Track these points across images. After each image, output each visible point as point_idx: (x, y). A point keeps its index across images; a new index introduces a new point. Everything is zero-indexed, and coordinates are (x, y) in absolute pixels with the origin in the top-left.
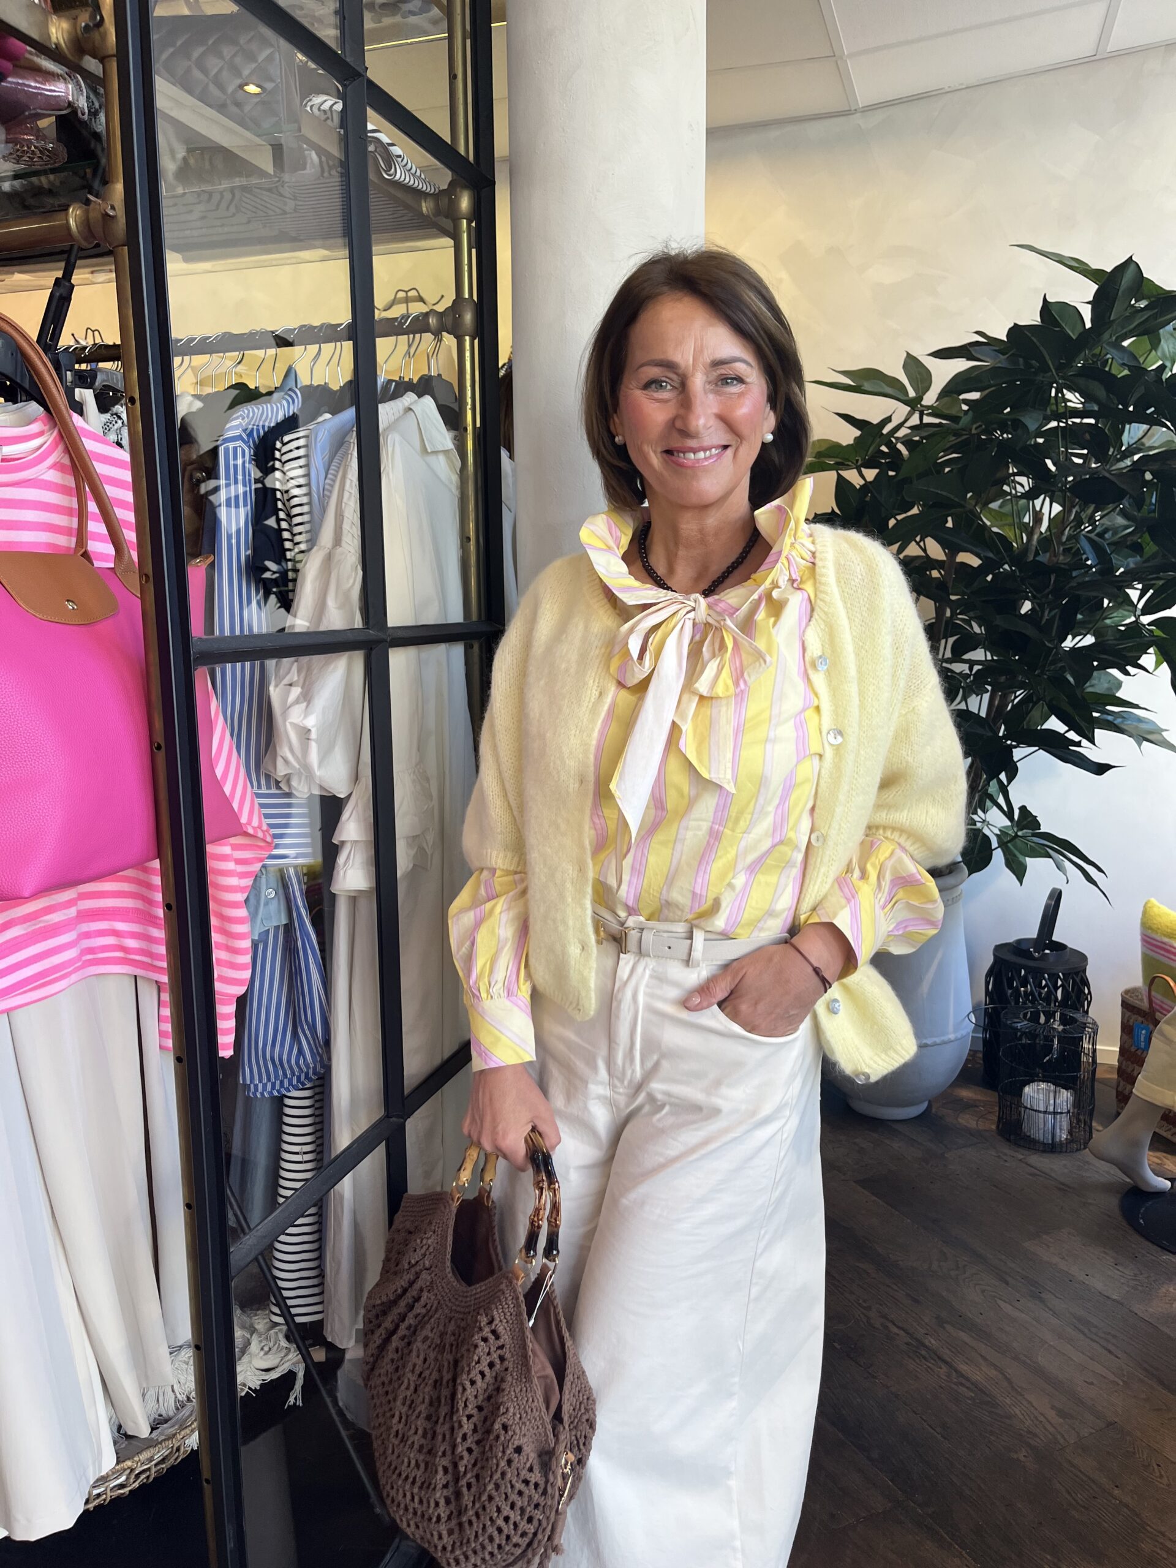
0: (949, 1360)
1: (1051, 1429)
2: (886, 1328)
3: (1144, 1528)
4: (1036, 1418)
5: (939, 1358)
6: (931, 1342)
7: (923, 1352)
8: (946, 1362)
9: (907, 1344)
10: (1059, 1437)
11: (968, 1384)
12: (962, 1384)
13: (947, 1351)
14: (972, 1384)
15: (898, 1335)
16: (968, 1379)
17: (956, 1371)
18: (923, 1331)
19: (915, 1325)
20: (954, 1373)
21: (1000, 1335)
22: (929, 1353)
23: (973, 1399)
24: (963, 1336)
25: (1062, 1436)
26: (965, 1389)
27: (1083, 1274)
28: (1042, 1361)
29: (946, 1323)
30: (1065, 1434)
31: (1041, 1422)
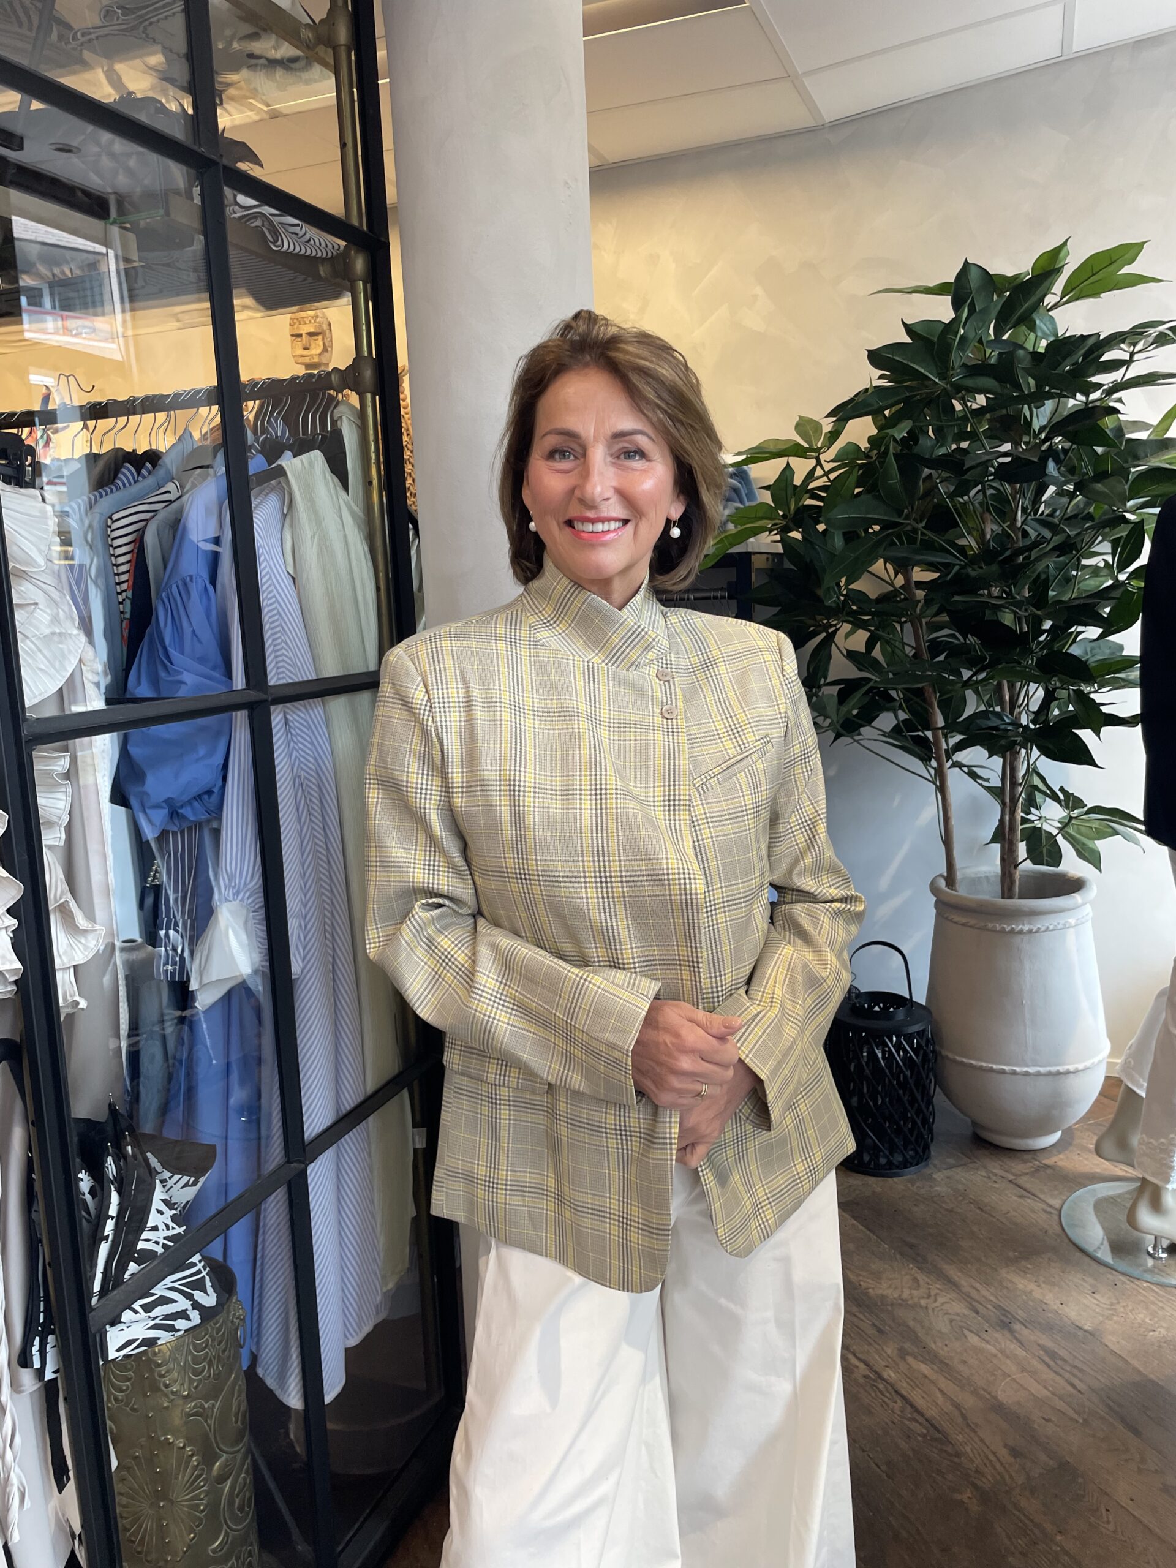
0: (906, 1394)
1: (1001, 1470)
4: (986, 1456)
6: (890, 1374)
7: (881, 1386)
8: (902, 1397)
9: (866, 1377)
11: (921, 1419)
13: (908, 1387)
14: (927, 1420)
15: (857, 1367)
18: (883, 1363)
19: (877, 1357)
20: (909, 1408)
21: (961, 1368)
22: (885, 1387)
23: (924, 1436)
24: (924, 1368)
25: (1011, 1476)
26: (918, 1425)
27: (1058, 1302)
28: (1002, 1396)
29: (908, 1354)
30: (1013, 1474)
31: (991, 1461)
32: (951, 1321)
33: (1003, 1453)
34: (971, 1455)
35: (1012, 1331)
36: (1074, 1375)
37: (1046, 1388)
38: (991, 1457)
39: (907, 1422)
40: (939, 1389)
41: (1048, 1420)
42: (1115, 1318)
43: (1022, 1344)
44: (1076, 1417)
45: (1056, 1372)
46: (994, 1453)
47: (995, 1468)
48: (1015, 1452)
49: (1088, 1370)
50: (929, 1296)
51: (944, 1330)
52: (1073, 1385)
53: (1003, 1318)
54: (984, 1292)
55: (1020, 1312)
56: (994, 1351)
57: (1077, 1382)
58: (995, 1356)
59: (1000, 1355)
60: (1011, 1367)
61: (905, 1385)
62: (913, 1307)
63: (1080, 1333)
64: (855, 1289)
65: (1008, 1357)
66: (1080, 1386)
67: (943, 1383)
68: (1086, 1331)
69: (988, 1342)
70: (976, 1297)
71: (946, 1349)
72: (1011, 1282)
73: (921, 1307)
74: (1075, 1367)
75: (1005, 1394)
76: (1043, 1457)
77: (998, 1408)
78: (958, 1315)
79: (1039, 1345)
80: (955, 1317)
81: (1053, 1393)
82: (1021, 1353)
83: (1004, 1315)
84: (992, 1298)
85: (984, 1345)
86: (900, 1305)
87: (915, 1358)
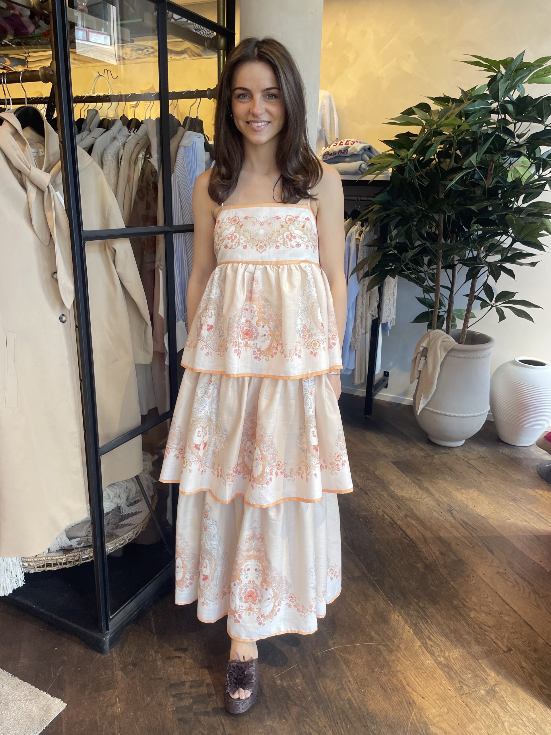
0: (404, 530)
1: (435, 558)
2: (383, 516)
3: (458, 596)
4: (431, 554)
5: (400, 528)
6: (400, 523)
7: (395, 526)
8: (402, 530)
9: (390, 522)
10: (437, 561)
11: (408, 538)
12: (406, 539)
13: (405, 527)
14: (410, 539)
15: (387, 519)
16: (409, 537)
17: (406, 534)
18: (397, 519)
19: (396, 516)
20: (404, 534)
21: (429, 524)
22: (397, 527)
23: (408, 544)
24: (414, 522)
25: (438, 561)
26: (406, 540)
27: (473, 506)
28: (442, 535)
29: (408, 516)
30: (440, 561)
31: (432, 555)
32: (428, 507)
33: (437, 553)
34: (425, 552)
35: (452, 513)
36: (473, 531)
37: (460, 534)
38: (433, 554)
39: (402, 539)
40: (418, 530)
41: (459, 545)
42: (495, 513)
43: (455, 518)
44: (470, 545)
45: (466, 530)
46: (434, 553)
47: (433, 558)
48: (442, 553)
49: (479, 530)
50: (421, 498)
51: (425, 510)
52: (471, 534)
53: (449, 508)
54: (445, 499)
55: (457, 507)
56: (443, 519)
57: (473, 533)
58: (443, 521)
59: (445, 521)
60: (448, 526)
61: (404, 526)
62: (414, 501)
63: (479, 517)
64: (392, 492)
65: (448, 522)
66: (475, 535)
67: (419, 528)
68: (482, 517)
69: (441, 516)
70: (441, 500)
71: (424, 516)
72: (456, 496)
73: (417, 501)
74: (474, 528)
75: (443, 534)
76: (452, 556)
77: (440, 539)
78: (432, 506)
79: (461, 519)
80: (431, 507)
81: (462, 536)
82: (454, 521)
83: (450, 508)
84: (447, 501)
85: (439, 517)
86: (410, 500)
87: (410, 518)
